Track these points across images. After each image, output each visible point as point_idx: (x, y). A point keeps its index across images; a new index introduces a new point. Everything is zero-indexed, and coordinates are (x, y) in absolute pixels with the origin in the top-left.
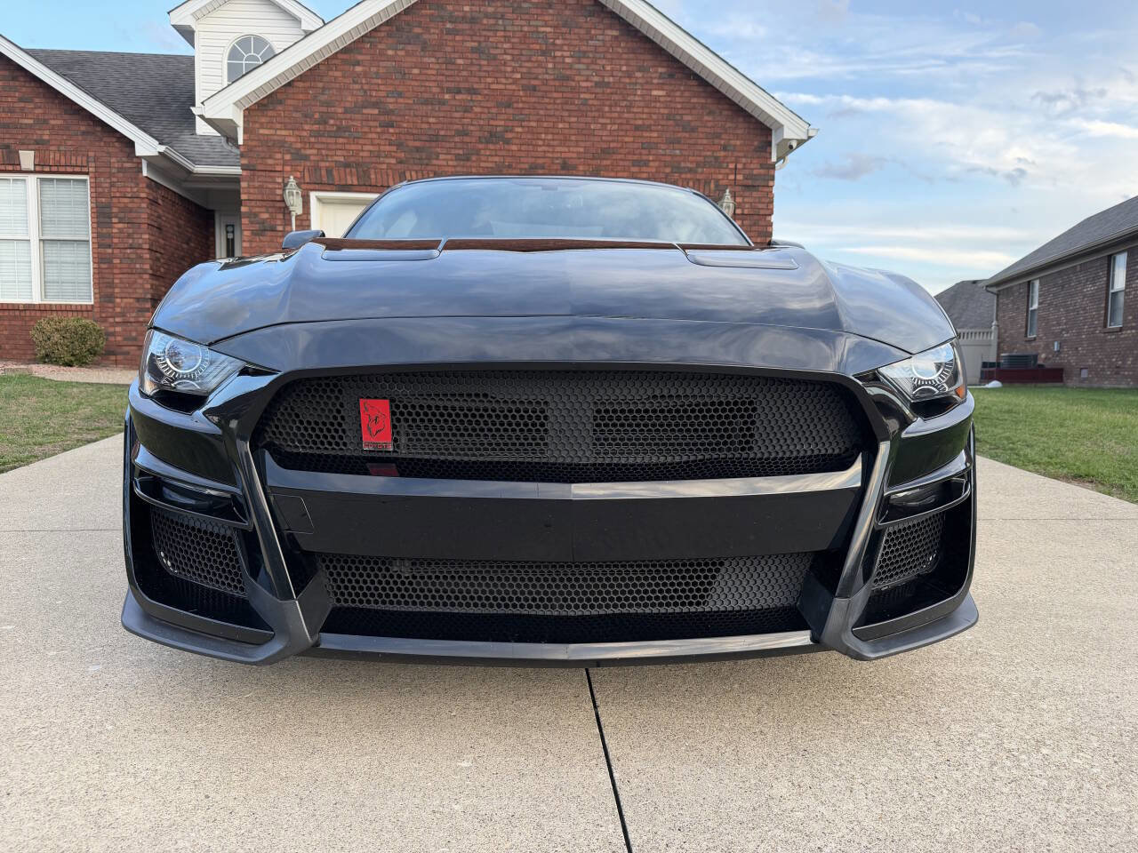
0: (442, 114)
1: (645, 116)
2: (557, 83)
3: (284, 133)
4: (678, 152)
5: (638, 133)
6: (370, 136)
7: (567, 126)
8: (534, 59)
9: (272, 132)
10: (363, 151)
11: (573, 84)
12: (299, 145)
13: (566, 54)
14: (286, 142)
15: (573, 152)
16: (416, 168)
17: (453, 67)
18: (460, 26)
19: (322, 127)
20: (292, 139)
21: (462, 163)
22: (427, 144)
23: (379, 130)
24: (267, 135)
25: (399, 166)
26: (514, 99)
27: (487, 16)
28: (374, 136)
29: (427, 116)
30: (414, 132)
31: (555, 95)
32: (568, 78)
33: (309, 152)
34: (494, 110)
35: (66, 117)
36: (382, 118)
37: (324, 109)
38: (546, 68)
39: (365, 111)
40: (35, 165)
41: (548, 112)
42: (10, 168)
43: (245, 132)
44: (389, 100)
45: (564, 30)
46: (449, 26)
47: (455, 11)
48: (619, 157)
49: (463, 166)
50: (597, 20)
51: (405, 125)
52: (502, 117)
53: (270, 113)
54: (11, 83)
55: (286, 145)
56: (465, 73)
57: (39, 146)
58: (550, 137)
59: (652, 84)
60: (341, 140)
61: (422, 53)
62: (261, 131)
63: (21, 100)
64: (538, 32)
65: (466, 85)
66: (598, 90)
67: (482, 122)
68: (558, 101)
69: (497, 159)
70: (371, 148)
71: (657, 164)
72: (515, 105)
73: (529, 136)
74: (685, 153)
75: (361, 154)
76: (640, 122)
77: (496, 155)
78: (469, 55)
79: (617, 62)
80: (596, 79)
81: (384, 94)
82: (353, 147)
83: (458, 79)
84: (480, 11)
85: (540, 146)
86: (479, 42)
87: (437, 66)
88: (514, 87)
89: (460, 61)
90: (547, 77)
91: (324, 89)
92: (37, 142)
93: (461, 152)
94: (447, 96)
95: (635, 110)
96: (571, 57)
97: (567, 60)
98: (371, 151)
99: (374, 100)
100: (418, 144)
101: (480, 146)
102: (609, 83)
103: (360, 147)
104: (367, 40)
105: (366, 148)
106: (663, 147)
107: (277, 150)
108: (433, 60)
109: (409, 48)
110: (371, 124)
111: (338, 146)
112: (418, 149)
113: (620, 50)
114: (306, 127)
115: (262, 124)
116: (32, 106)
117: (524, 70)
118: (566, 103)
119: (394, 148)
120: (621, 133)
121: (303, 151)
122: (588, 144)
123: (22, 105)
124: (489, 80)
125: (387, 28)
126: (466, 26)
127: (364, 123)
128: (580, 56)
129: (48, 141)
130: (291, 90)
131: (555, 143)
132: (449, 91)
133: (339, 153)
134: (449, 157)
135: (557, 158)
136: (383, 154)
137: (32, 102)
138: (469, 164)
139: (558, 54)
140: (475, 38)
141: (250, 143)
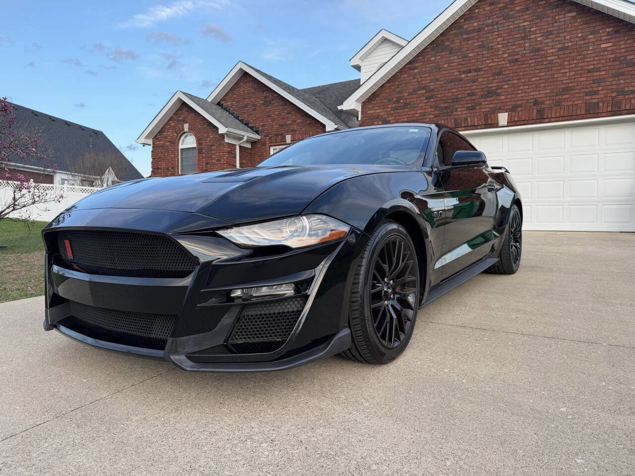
0: (459, 86)
1: (595, 62)
2: (532, 54)
3: (379, 111)
4: (622, 81)
5: (590, 74)
6: (421, 105)
7: (538, 78)
8: (517, 43)
9: (374, 111)
10: (416, 113)
11: (543, 52)
12: (386, 116)
13: (537, 35)
14: (379, 115)
15: (542, 94)
16: (444, 118)
17: (467, 59)
18: (472, 35)
19: (397, 105)
20: (383, 114)
21: (470, 111)
22: (451, 104)
23: (425, 101)
24: (372, 113)
25: (435, 119)
26: (503, 70)
27: (488, 25)
28: (423, 105)
29: (452, 89)
30: (445, 98)
31: (530, 62)
32: (539, 50)
33: (390, 118)
34: (491, 78)
35: (303, 118)
36: (427, 94)
37: (399, 95)
38: (525, 47)
39: (418, 92)
40: (291, 140)
41: (525, 73)
42: (283, 143)
43: (361, 114)
44: (431, 84)
45: (537, 21)
46: (465, 36)
47: (468, 27)
48: (575, 91)
49: (471, 113)
50: (560, 9)
51: (439, 96)
52: (496, 81)
53: (373, 102)
54: (285, 107)
55: (380, 117)
56: (473, 61)
57: (293, 132)
58: (526, 87)
59: (601, 40)
60: (406, 110)
61: (450, 55)
62: (369, 112)
63: (287, 113)
64: (520, 27)
65: (475, 67)
66: (561, 53)
67: (483, 86)
68: (533, 65)
69: (492, 106)
70: (421, 111)
71: (605, 92)
72: (504, 73)
73: (513, 89)
74: (627, 81)
75: (416, 115)
76: (592, 67)
77: (491, 104)
78: (477, 50)
79: (575, 32)
80: (559, 46)
81: (428, 81)
82: (412, 112)
83: (469, 65)
84: (483, 24)
85: (519, 94)
86: (483, 41)
87: (458, 60)
88: (503, 62)
89: (471, 55)
90: (525, 52)
91: (398, 85)
92: (292, 131)
93: (470, 105)
94: (463, 76)
95: (588, 60)
96: (542, 36)
97: (539, 39)
99: (423, 85)
100: (446, 105)
101: (482, 100)
102: (568, 46)
103: (415, 112)
104: (421, 55)
105: (418, 112)
106: (610, 80)
107: (375, 120)
108: (456, 57)
109: (443, 53)
110: (422, 98)
111: (405, 113)
112: (446, 108)
113: (576, 24)
114: (390, 106)
115: (369, 108)
116: (291, 115)
117: (510, 51)
118: (537, 65)
119: (433, 109)
120: (577, 77)
121: (388, 118)
122: (553, 87)
123: (287, 115)
124: (488, 62)
125: (431, 46)
126: (475, 34)
127: (418, 99)
128: (546, 35)
129: (296, 130)
130: (383, 89)
131: (530, 90)
132: (464, 72)
133: (405, 117)
134: (463, 109)
135: (531, 99)
136: (427, 114)
137: (291, 113)
138: (474, 111)
139: (533, 36)
140: (480, 40)
141: (364, 119)
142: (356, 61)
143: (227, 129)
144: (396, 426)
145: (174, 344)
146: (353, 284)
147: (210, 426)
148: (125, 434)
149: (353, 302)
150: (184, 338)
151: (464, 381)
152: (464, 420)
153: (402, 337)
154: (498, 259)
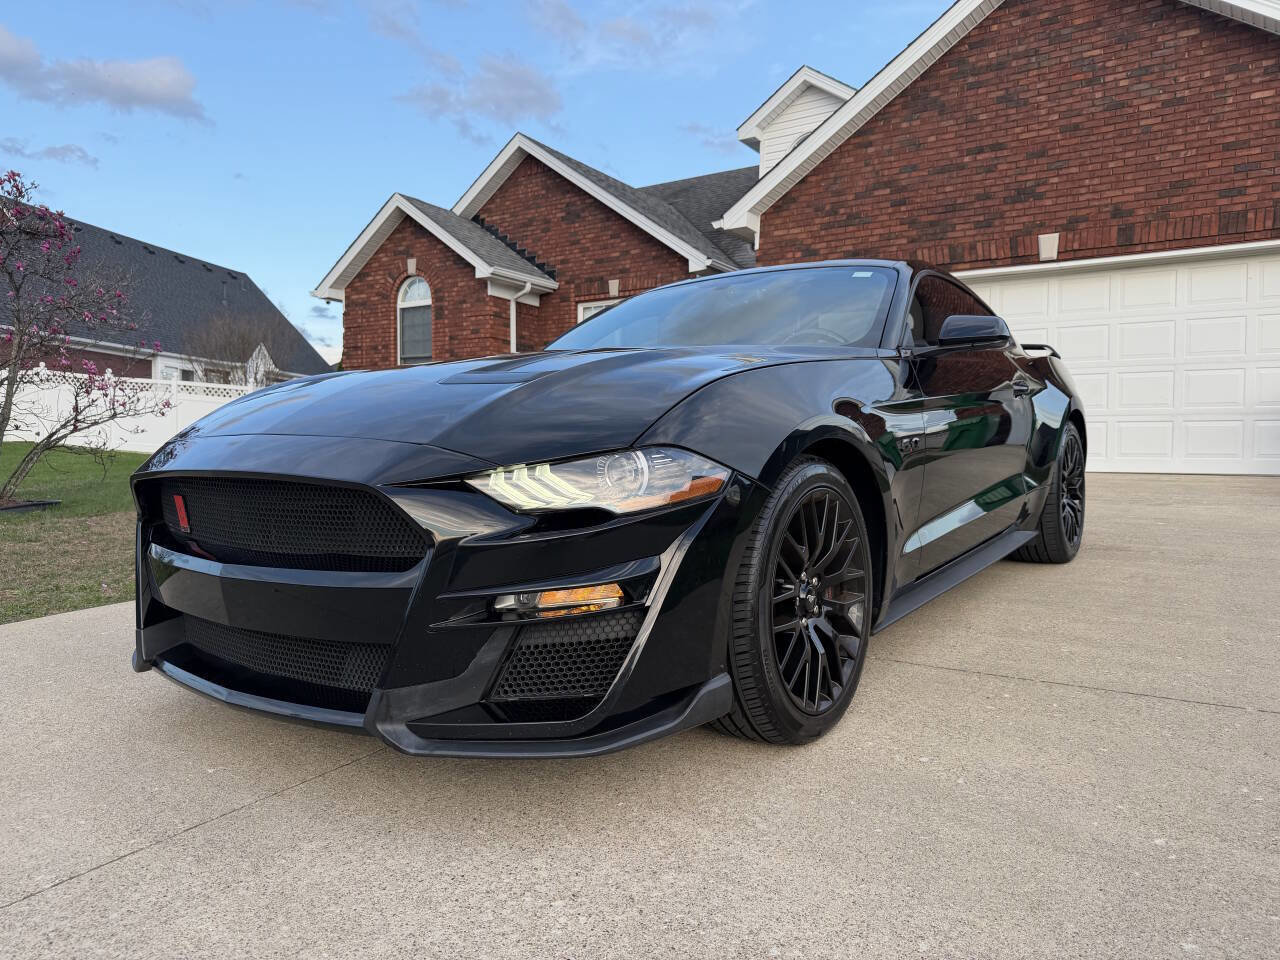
0: (960, 180)
1: (1240, 129)
2: (1108, 114)
3: (796, 231)
5: (1228, 154)
6: (881, 218)
7: (1121, 163)
8: (1077, 92)
9: (785, 232)
10: (872, 235)
11: (1131, 110)
12: (810, 241)
13: (1119, 76)
14: (797, 239)
15: (1128, 194)
16: (928, 244)
17: (974, 125)
18: (984, 77)
19: (832, 219)
20: (804, 236)
21: (982, 230)
22: (943, 216)
23: (890, 210)
24: (781, 236)
25: (910, 246)
26: (1049, 146)
27: (1017, 57)
28: (886, 217)
29: (944, 186)
30: (930, 205)
31: (1104, 129)
32: (1122, 105)
33: (818, 246)
34: (1023, 164)
35: (642, 245)
36: (894, 197)
37: (835, 199)
38: (1093, 100)
39: (876, 193)
40: (619, 291)
41: (1094, 152)
42: (602, 296)
43: (761, 237)
44: (902, 176)
45: (1118, 47)
46: (971, 80)
47: (977, 62)
48: (1198, 189)
49: (983, 235)
50: (1167, 23)
51: (919, 200)
52: (1034, 169)
53: (785, 213)
54: (607, 224)
55: (798, 243)
56: (988, 129)
57: (622, 273)
58: (1096, 181)
59: (1252, 84)
60: (851, 228)
61: (939, 118)
62: (776, 233)
63: (612, 237)
64: (1083, 59)
65: (990, 142)
66: (1167, 110)
67: (1007, 180)
68: (1110, 136)
69: (1025, 219)
70: (881, 231)
71: (1259, 189)
72: (1050, 153)
73: (1069, 185)
75: (871, 240)
76: (1232, 139)
77: (1024, 215)
78: (994, 107)
79: (1197, 68)
80: (1164, 97)
81: (897, 171)
82: (863, 233)
83: (979, 137)
84: (1008, 54)
85: (1081, 194)
86: (1007, 89)
87: (956, 128)
88: (1049, 132)
89: (983, 117)
90: (1093, 110)
91: (836, 178)
92: (621, 271)
93: (981, 218)
94: (967, 159)
95: (1224, 124)
96: (1128, 77)
97: (1122, 83)
98: (881, 235)
99: (885, 179)
100: (932, 218)
101: (1005, 208)
102: (1183, 98)
103: (869, 232)
104: (880, 117)
105: (876, 232)
106: (1270, 164)
107: (789, 249)
108: (951, 122)
109: (925, 115)
110: (882, 205)
111: (848, 235)
112: (932, 224)
113: (1201, 52)
114: (817, 221)
115: (777, 225)
116: (619, 240)
117: (1063, 108)
118: (1120, 136)
119: (906, 227)
120: (1200, 159)
121: (813, 247)
122: (1150, 181)
123: (612, 241)
124: (1018, 130)
125: (902, 100)
126: (992, 75)
127: (875, 206)
128: (1137, 76)
129: (629, 269)
130: (804, 186)
131: (1104, 187)
132: (969, 152)
133: (848, 242)
134: (967, 226)
135: (1106, 206)
136: (893, 236)
137: (618, 237)
138: (991, 230)
139: (1110, 78)
140: (1002, 86)
141: (765, 247)
142: (749, 132)
143: (491, 270)
144: (821, 869)
145: (384, 701)
146: (737, 584)
147: (454, 864)
148: (288, 878)
149: (737, 621)
150: (404, 690)
151: (960, 781)
152: (957, 861)
153: (837, 691)
154: (1034, 534)
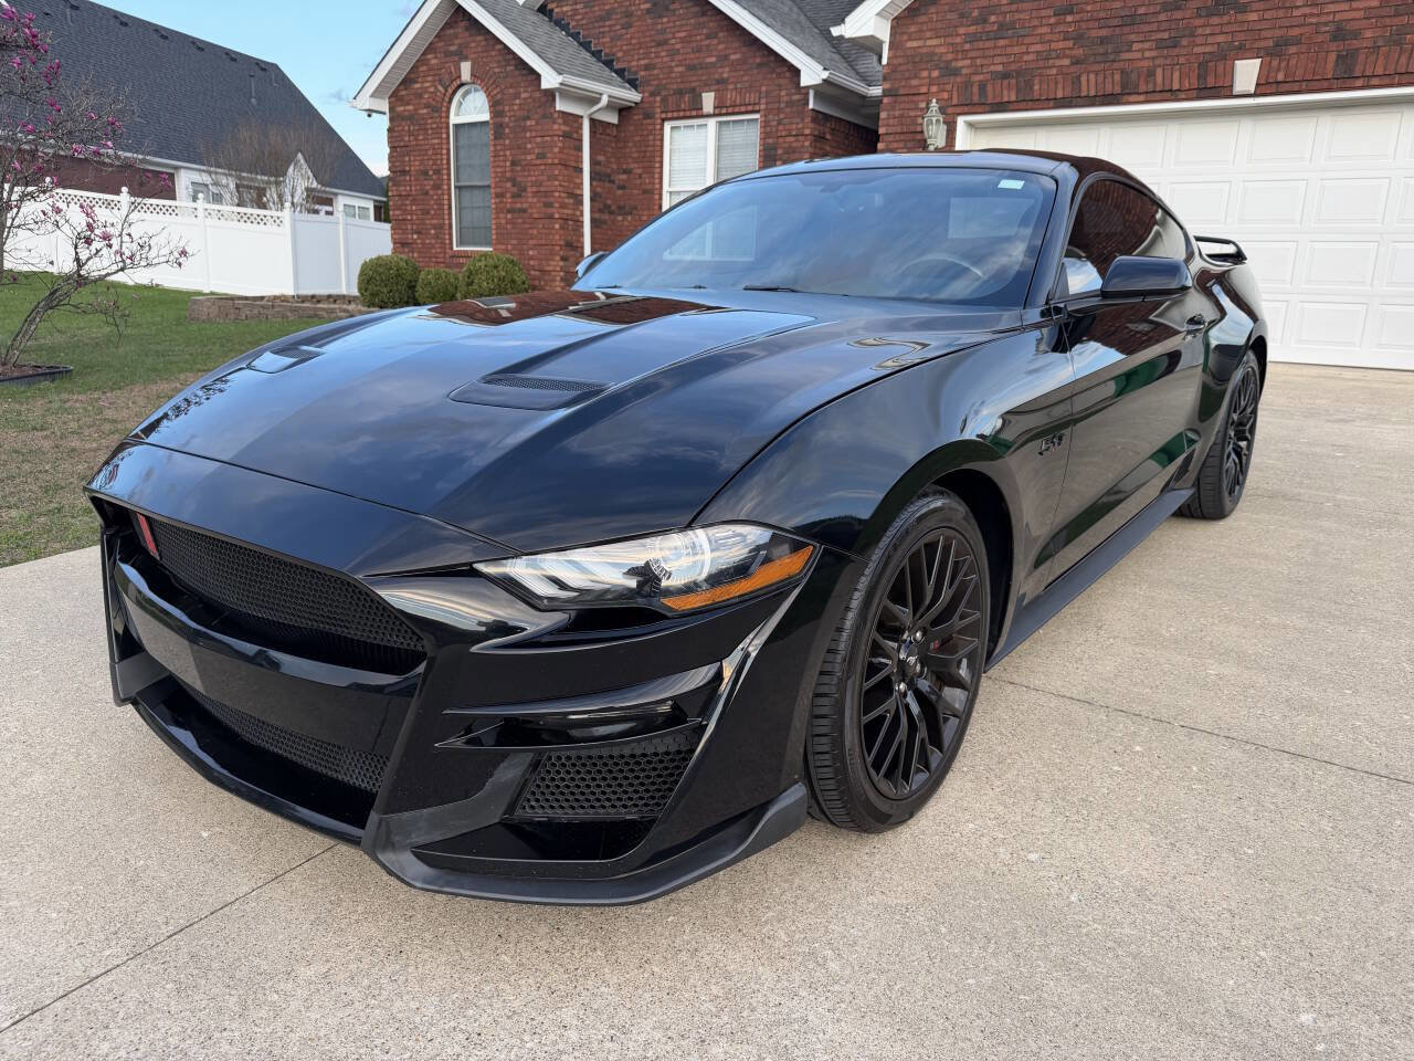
3: (934, 42)
6: (1040, 31)
9: (920, 43)
10: (1028, 53)
12: (950, 57)
14: (934, 54)
15: (1356, 9)
16: (1097, 67)
19: (979, 28)
20: (943, 50)
21: (1165, 52)
22: (1118, 31)
23: (1052, 20)
24: (914, 48)
25: (1072, 69)
28: (1045, 30)
30: (1102, 15)
33: (960, 64)
35: (744, 49)
40: (715, 108)
42: (694, 113)
43: (890, 49)
49: (1165, 58)
51: (1089, 8)
53: (923, 18)
54: (702, 20)
55: (936, 58)
57: (719, 85)
60: (1002, 42)
62: (909, 44)
63: (708, 37)
69: (1220, 39)
70: (1038, 47)
75: (1026, 58)
77: (1221, 33)
82: (1016, 49)
92: (718, 82)
93: (1166, 35)
98: (1038, 52)
100: (1104, 32)
101: (1198, 22)
103: (1024, 49)
105: (1033, 48)
107: (924, 66)
110: (1043, 13)
111: (998, 51)
112: (1103, 41)
114: (962, 30)
115: (910, 34)
116: (715, 41)
119: (1070, 44)
121: (953, 64)
123: (707, 42)
127: (1034, 14)
129: (728, 79)
133: (997, 60)
134: (1147, 45)
135: (1326, 24)
136: (1054, 55)
137: (715, 37)
138: (1176, 51)
141: (895, 62)
143: (561, 79)
147: (470, 1012)
148: (279, 1025)
150: (406, 815)
151: (1073, 898)
153: (935, 757)
154: (1190, 492)
